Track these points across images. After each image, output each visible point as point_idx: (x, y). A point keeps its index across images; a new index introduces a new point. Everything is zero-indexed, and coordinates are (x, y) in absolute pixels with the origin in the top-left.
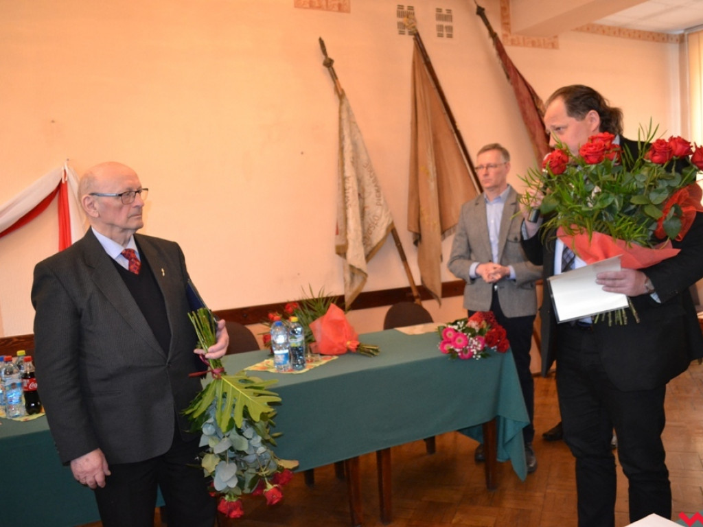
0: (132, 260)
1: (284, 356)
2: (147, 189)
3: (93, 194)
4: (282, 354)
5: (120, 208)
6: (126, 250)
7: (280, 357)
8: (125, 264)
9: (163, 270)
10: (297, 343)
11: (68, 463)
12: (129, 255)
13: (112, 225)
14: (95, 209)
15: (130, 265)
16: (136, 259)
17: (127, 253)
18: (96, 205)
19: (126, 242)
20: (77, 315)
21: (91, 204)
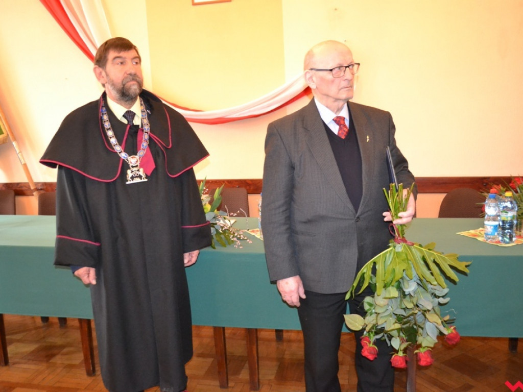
0: (342, 126)
1: (492, 227)
2: (359, 64)
3: (312, 69)
4: (491, 226)
5: (333, 82)
6: (338, 117)
7: (488, 227)
8: (335, 129)
9: (368, 137)
10: (507, 217)
11: (274, 282)
12: (339, 121)
13: (327, 96)
14: (314, 82)
15: (339, 131)
16: (345, 126)
17: (338, 120)
18: (314, 79)
19: (339, 110)
20: (292, 168)
21: (311, 78)
